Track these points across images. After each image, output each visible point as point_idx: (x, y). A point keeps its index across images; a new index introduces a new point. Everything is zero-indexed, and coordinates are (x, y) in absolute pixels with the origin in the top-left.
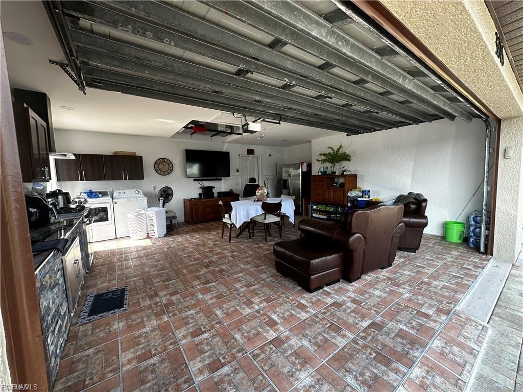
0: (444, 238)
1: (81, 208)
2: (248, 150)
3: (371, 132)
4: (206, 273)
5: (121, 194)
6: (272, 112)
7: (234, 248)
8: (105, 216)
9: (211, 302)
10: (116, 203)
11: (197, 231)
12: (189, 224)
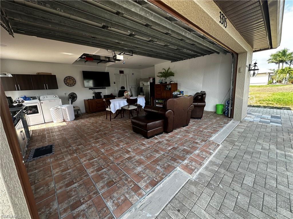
0: (215, 112)
1: (20, 106)
2: (120, 71)
3: (183, 60)
4: (97, 135)
5: (45, 98)
6: (126, 49)
7: (112, 123)
8: (36, 111)
9: (99, 146)
10: (42, 103)
11: (92, 117)
12: (88, 113)
